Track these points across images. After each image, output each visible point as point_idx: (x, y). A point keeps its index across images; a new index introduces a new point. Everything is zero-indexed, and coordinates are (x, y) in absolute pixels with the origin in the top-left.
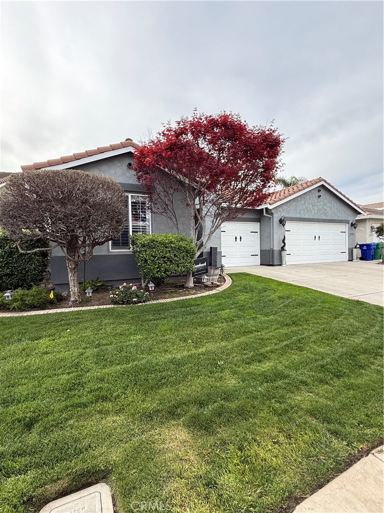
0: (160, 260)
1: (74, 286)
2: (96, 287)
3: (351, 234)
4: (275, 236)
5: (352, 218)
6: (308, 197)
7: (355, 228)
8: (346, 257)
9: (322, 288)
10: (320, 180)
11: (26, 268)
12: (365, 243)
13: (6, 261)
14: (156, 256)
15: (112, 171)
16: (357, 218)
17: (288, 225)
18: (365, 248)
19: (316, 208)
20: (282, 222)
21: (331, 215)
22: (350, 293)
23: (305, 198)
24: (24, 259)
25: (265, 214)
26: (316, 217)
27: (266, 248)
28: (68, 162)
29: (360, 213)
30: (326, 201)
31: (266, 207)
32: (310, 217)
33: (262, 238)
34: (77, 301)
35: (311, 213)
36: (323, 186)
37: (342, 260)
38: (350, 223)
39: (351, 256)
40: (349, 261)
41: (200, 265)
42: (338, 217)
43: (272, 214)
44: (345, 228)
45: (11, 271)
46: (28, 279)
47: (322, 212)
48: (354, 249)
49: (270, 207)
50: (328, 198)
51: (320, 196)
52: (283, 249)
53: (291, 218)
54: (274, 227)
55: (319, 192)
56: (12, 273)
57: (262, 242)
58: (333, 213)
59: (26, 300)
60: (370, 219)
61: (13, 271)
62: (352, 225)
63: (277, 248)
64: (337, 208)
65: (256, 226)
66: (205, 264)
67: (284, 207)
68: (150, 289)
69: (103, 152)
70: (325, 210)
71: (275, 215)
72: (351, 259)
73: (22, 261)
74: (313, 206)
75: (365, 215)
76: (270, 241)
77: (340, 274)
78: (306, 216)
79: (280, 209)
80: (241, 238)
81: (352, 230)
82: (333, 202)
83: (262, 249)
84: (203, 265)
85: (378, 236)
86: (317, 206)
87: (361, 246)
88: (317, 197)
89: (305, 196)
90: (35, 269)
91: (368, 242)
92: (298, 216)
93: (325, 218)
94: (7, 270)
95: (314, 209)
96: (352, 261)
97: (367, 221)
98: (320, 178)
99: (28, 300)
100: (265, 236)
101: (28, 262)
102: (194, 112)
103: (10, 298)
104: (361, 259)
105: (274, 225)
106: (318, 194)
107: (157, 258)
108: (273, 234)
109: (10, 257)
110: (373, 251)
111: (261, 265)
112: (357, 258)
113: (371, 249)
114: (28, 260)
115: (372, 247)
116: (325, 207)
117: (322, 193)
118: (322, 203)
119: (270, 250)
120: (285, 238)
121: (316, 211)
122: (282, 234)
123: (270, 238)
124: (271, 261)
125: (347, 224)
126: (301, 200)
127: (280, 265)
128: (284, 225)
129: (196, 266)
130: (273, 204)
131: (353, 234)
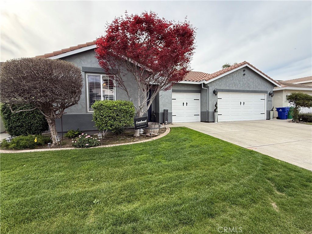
0: (107, 118)
1: (54, 134)
2: (75, 135)
3: (268, 101)
4: (210, 102)
5: (270, 90)
6: (236, 75)
7: (272, 96)
8: (265, 116)
9: (231, 139)
10: (245, 63)
11: (31, 122)
12: (281, 107)
13: (18, 117)
14: (104, 116)
15: (89, 60)
16: (274, 90)
17: (220, 95)
18: (281, 110)
19: (241, 83)
20: (215, 92)
21: (254, 88)
22: (251, 144)
23: (233, 76)
24: (30, 116)
25: (203, 87)
26: (241, 89)
27: (204, 110)
28: (58, 55)
29: (276, 86)
30: (249, 78)
31: (203, 82)
32: (237, 89)
33: (202, 103)
34: (56, 144)
35: (237, 87)
36: (247, 67)
37: (262, 119)
38: (268, 93)
39: (268, 116)
40: (267, 119)
41: (142, 122)
42: (259, 89)
43: (208, 87)
44: (264, 96)
45: (21, 124)
46: (33, 129)
47: (246, 86)
48: (270, 111)
49: (206, 83)
50: (251, 75)
51: (245, 74)
52: (215, 111)
53: (222, 90)
54: (209, 96)
55: (244, 71)
56: (22, 125)
57: (202, 106)
58: (255, 86)
59: (20, 143)
60: (285, 90)
61: (23, 124)
62: (270, 94)
63: (211, 110)
64: (258, 83)
65: (198, 96)
66: (146, 121)
67: (217, 82)
68: (99, 138)
69: (81, 48)
70: (248, 84)
71: (210, 88)
72: (268, 118)
73: (28, 118)
74: (239, 81)
75: (280, 87)
76: (207, 105)
77: (253, 129)
78: (234, 88)
79: (214, 84)
80: (187, 104)
81: (269, 98)
82: (255, 78)
83: (202, 111)
84: (144, 122)
85: (289, 102)
86: (243, 81)
87: (278, 109)
88: (242, 75)
89: (233, 75)
90: (37, 123)
91: (284, 107)
92: (228, 88)
93: (248, 89)
94: (18, 123)
95: (240, 83)
96: (269, 119)
97: (284, 92)
98: (245, 61)
99: (22, 143)
100: (203, 103)
101: (33, 119)
102: (126, 14)
103: (10, 141)
104: (278, 118)
105: (209, 95)
106: (243, 73)
107: (104, 117)
108: (208, 101)
109: (20, 115)
110: (287, 112)
111: (201, 121)
112: (273, 117)
113: (285, 111)
114: (32, 117)
115: (286, 110)
116: (249, 82)
117: (247, 72)
118: (246, 79)
119: (206, 112)
120: (217, 103)
121: (241, 85)
122: (215, 101)
123: (207, 103)
124: (207, 119)
125: (266, 94)
126: (230, 78)
127: (214, 122)
128: (216, 95)
129: (138, 122)
130: (208, 80)
131: (271, 101)
